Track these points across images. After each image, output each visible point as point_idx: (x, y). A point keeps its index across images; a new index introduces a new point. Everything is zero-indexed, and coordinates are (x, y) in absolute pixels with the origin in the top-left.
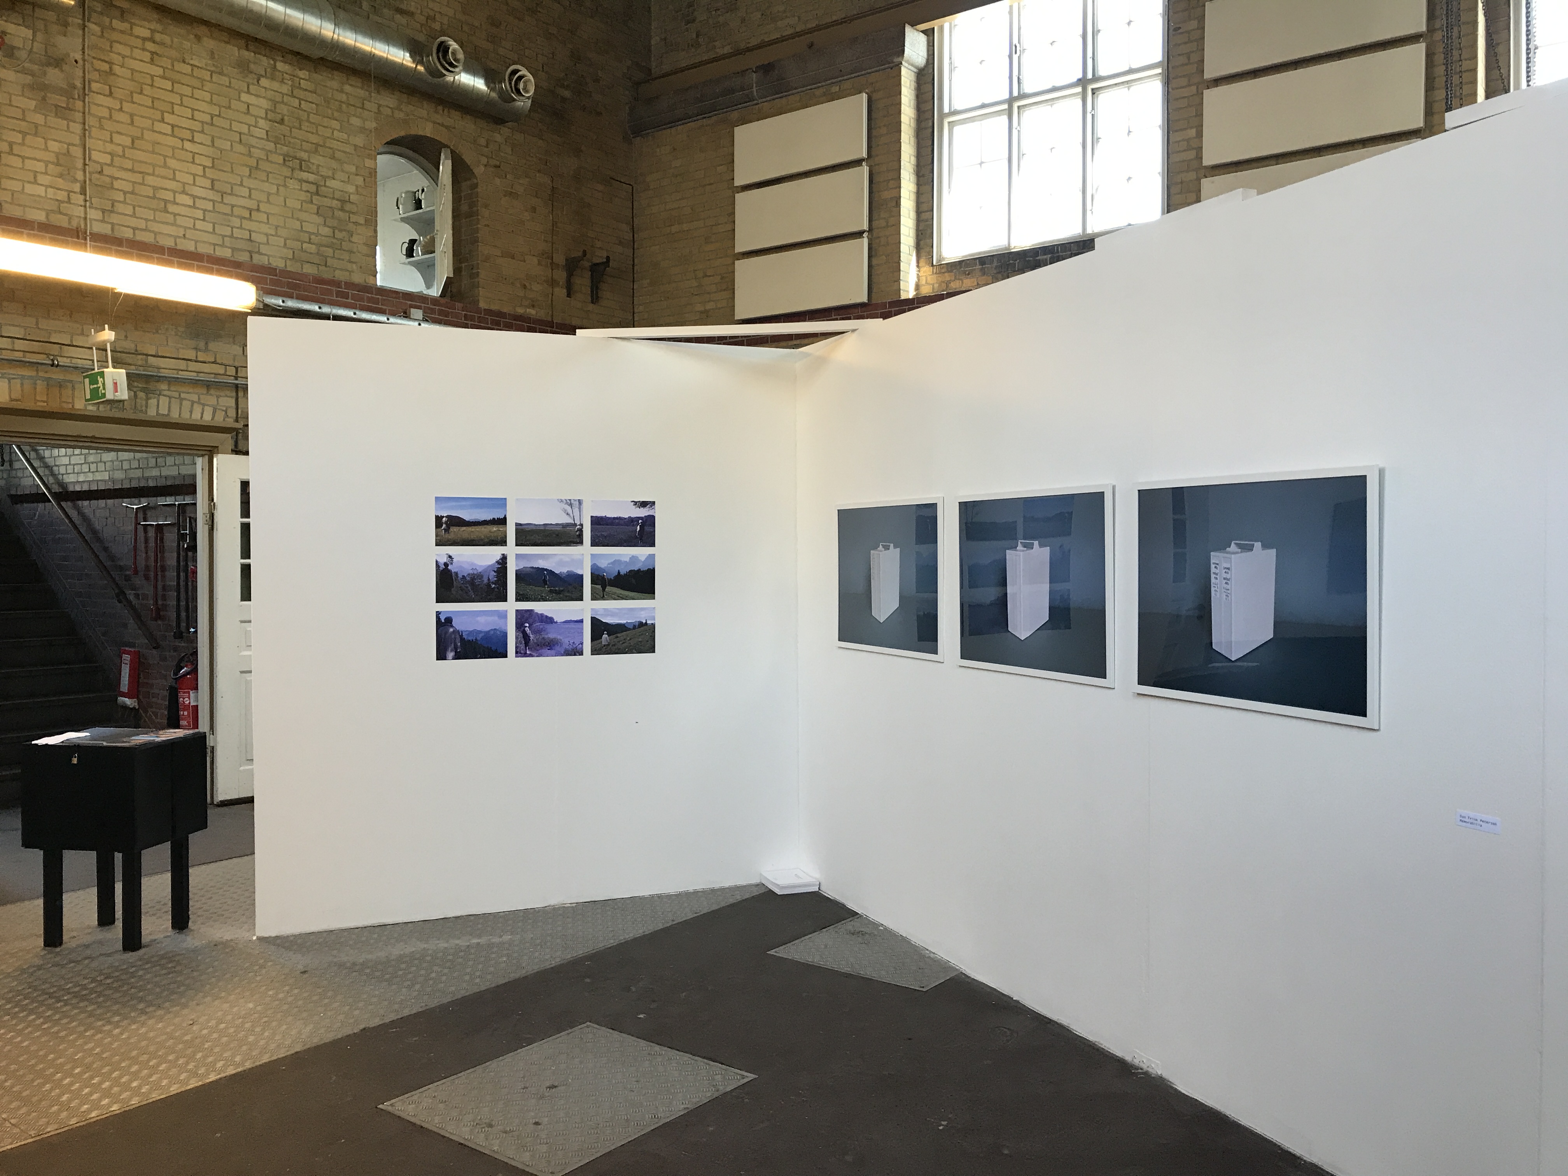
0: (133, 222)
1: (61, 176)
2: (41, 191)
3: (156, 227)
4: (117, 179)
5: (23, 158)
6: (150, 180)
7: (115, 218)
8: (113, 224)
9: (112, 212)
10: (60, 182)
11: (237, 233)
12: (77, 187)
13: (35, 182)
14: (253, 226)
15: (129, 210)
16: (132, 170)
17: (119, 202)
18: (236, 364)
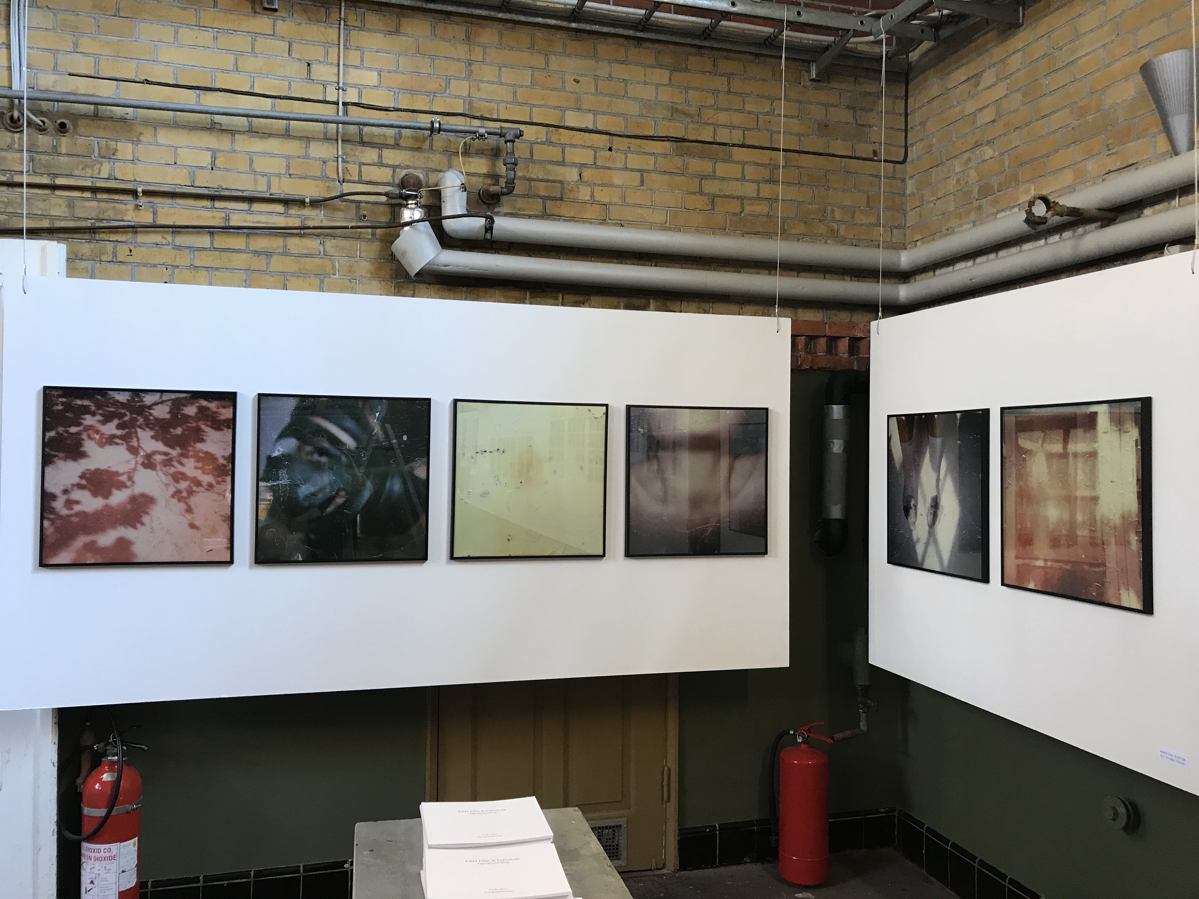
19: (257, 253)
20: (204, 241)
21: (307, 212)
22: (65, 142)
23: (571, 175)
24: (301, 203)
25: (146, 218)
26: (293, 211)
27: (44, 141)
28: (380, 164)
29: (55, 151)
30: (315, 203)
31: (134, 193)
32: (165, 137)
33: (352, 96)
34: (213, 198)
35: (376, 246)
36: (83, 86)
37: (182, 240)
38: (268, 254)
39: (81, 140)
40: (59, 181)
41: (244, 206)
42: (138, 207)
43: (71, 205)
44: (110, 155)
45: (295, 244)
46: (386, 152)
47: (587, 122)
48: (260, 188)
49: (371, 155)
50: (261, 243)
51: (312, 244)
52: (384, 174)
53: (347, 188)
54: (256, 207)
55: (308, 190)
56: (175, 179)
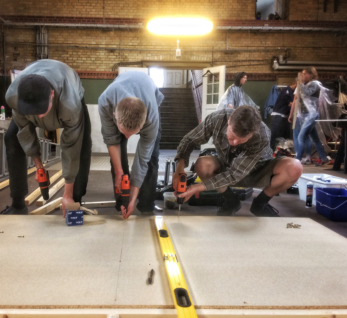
2: (170, 12)
6: (194, 4)
9: (185, 13)
10: (174, 9)
12: (178, 9)
14: (219, 10)
15: (189, 12)
16: (190, 2)
17: (187, 11)
18: (213, 46)
19: (254, 68)
20: (248, 66)
21: (260, 62)
22: (232, 55)
23: (297, 54)
24: (260, 61)
25: (241, 64)
26: (259, 62)
27: (229, 55)
28: (270, 55)
29: (231, 57)
30: (262, 61)
31: (240, 61)
33: (267, 45)
34: (249, 61)
35: (269, 66)
36: (234, 48)
38: (256, 68)
39: (234, 55)
40: (231, 60)
41: (253, 62)
42: (240, 63)
43: (232, 63)
44: (237, 56)
45: (259, 66)
46: (271, 53)
47: (300, 46)
48: (255, 59)
49: (269, 53)
50: (255, 67)
51: (261, 66)
52: (271, 56)
53: (266, 58)
55: (261, 59)
56: (245, 59)
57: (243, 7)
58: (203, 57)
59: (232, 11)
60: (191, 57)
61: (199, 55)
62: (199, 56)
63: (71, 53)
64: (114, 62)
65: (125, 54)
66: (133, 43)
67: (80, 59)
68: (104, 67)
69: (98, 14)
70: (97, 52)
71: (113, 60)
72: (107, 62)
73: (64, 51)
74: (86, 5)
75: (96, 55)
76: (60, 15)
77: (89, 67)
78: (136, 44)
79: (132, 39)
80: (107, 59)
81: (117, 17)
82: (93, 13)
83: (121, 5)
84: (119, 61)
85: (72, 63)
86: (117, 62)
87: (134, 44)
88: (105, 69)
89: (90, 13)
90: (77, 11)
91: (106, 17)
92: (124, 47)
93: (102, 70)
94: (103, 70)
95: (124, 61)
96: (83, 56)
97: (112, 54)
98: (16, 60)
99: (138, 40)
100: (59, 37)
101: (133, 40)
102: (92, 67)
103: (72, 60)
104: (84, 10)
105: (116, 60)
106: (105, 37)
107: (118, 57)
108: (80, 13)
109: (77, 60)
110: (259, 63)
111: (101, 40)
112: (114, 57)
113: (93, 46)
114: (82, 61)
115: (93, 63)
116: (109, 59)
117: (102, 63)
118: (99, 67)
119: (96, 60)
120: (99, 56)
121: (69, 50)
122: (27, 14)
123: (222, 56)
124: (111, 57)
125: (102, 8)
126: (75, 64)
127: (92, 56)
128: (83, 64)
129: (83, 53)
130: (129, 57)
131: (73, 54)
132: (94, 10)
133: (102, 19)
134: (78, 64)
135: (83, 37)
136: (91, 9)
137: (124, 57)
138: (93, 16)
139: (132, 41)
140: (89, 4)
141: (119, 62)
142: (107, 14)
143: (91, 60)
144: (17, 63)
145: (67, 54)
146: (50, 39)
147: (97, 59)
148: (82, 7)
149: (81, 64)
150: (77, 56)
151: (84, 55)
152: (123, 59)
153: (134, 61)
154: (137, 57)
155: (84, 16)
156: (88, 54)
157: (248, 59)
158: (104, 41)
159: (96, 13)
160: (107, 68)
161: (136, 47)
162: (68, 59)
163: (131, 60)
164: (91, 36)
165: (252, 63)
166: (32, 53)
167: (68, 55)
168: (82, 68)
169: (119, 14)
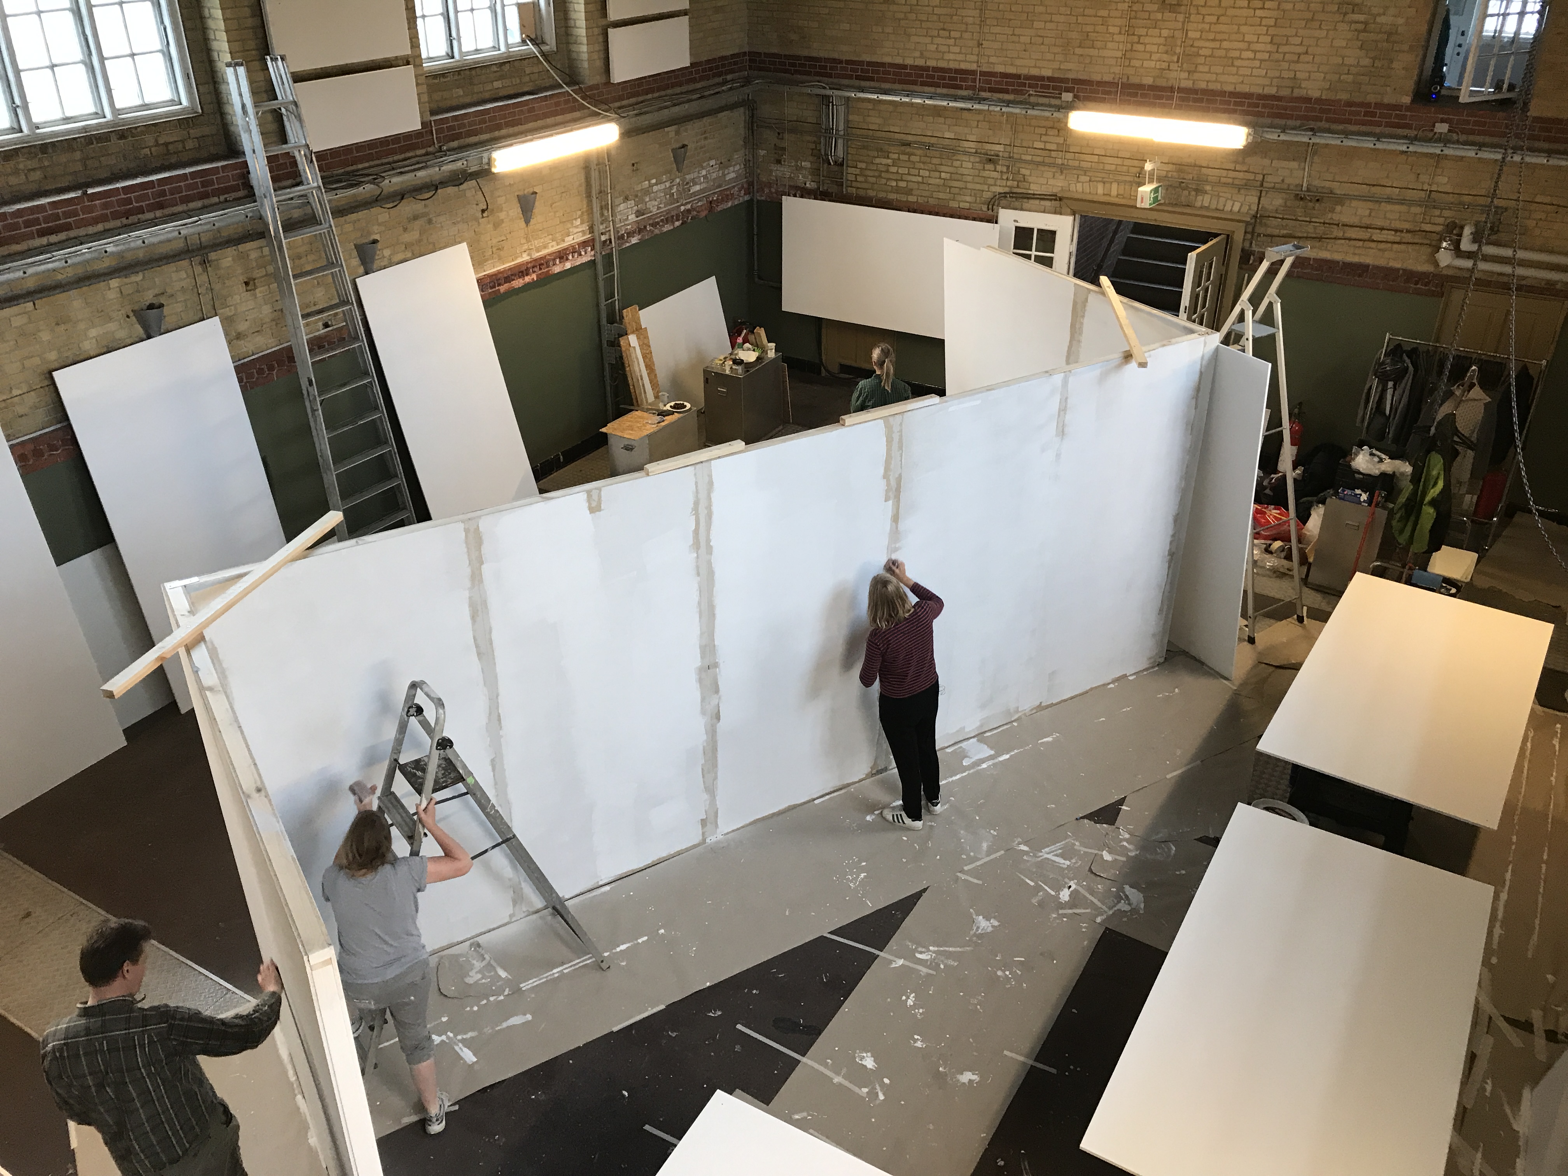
0: (1208, 77)
1: (1166, 52)
2: (1152, 64)
3: (1222, 78)
4: (1202, 48)
5: (1145, 44)
6: (1225, 44)
7: (1196, 76)
8: (1194, 81)
9: (1195, 72)
10: (1165, 57)
11: (1285, 74)
12: (1175, 59)
13: (1150, 59)
14: (1299, 66)
15: (1206, 69)
16: (1213, 40)
17: (1201, 64)
18: (1265, 172)
19: (1380, 250)
20: (1361, 243)
21: (1402, 235)
22: (1317, 205)
23: (1531, 223)
24: (1402, 231)
25: (1340, 235)
26: (1398, 234)
27: (1311, 204)
29: (1314, 208)
30: (1408, 231)
31: (1338, 225)
32: (1354, 203)
33: (1434, 188)
34: (1367, 228)
35: (1428, 252)
36: (1327, 184)
37: (1352, 242)
38: (1384, 251)
39: (1323, 205)
40: (1313, 220)
41: (1378, 231)
42: (1338, 231)
43: (1315, 228)
44: (1332, 210)
45: (1395, 246)
46: (1445, 212)
48: (1386, 224)
49: (1437, 213)
50: (1382, 246)
51: (1403, 248)
53: (1424, 226)
54: (1384, 232)
55: (1407, 226)
56: (1355, 220)
57: (1378, 64)
58: (1231, 199)
59: (1341, 75)
60: (1197, 195)
61: (1221, 194)
62: (1219, 196)
63: (896, 156)
64: (993, 189)
65: (1023, 171)
66: (1045, 142)
67: (916, 172)
68: (968, 199)
69: (966, 61)
70: (955, 158)
71: (991, 181)
72: (978, 187)
73: (881, 150)
74: (938, 36)
75: (952, 166)
76: (875, 59)
77: (935, 195)
78: (1054, 147)
79: (1043, 131)
80: (977, 179)
81: (1012, 70)
82: (952, 56)
83: (1022, 39)
84: (1006, 186)
85: (896, 180)
86: (1001, 190)
87: (1049, 146)
88: (970, 203)
89: (947, 56)
90: (915, 49)
91: (985, 69)
92: (1021, 150)
93: (962, 205)
94: (967, 205)
95: (1018, 187)
96: (922, 166)
97: (990, 166)
98: (779, 162)
99: (1058, 136)
100: (871, 113)
101: (1046, 134)
102: (941, 195)
103: (897, 173)
104: (933, 47)
105: (998, 182)
106: (978, 121)
107: (1005, 177)
108: (922, 56)
109: (909, 174)
110: (1397, 239)
111: (966, 130)
112: (995, 175)
113: (947, 142)
114: (920, 179)
115: (944, 185)
116: (981, 180)
117: (966, 188)
118: (958, 198)
119: (951, 179)
120: (961, 171)
121: (892, 149)
122: (806, 53)
123: (1285, 203)
124: (986, 174)
125: (976, 42)
126: (903, 184)
127: (943, 168)
128: (922, 187)
129: (923, 159)
130: (1030, 179)
131: (899, 159)
132: (956, 49)
133: (973, 72)
134: (911, 186)
135: (926, 118)
136: (949, 46)
137: (1020, 177)
138: (953, 65)
139: (1044, 138)
140: (946, 34)
141: (1007, 190)
142: (988, 63)
143: (940, 178)
144: (782, 169)
145: (888, 158)
146: (851, 117)
147: (955, 176)
148: (928, 40)
149: (915, 186)
150: (908, 164)
151: (924, 163)
152: (1016, 183)
153: (1044, 190)
154: (1051, 182)
155: (932, 63)
156: (935, 161)
157: (1366, 221)
158: (975, 130)
159: (960, 57)
160: (975, 202)
161: (1053, 154)
162: (887, 171)
163: (1035, 189)
164: (945, 118)
165: (1377, 235)
166: (813, 150)
167: (889, 161)
168: (918, 196)
169: (1018, 62)
